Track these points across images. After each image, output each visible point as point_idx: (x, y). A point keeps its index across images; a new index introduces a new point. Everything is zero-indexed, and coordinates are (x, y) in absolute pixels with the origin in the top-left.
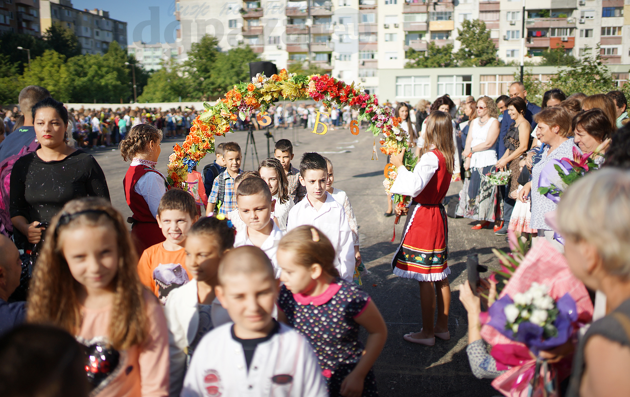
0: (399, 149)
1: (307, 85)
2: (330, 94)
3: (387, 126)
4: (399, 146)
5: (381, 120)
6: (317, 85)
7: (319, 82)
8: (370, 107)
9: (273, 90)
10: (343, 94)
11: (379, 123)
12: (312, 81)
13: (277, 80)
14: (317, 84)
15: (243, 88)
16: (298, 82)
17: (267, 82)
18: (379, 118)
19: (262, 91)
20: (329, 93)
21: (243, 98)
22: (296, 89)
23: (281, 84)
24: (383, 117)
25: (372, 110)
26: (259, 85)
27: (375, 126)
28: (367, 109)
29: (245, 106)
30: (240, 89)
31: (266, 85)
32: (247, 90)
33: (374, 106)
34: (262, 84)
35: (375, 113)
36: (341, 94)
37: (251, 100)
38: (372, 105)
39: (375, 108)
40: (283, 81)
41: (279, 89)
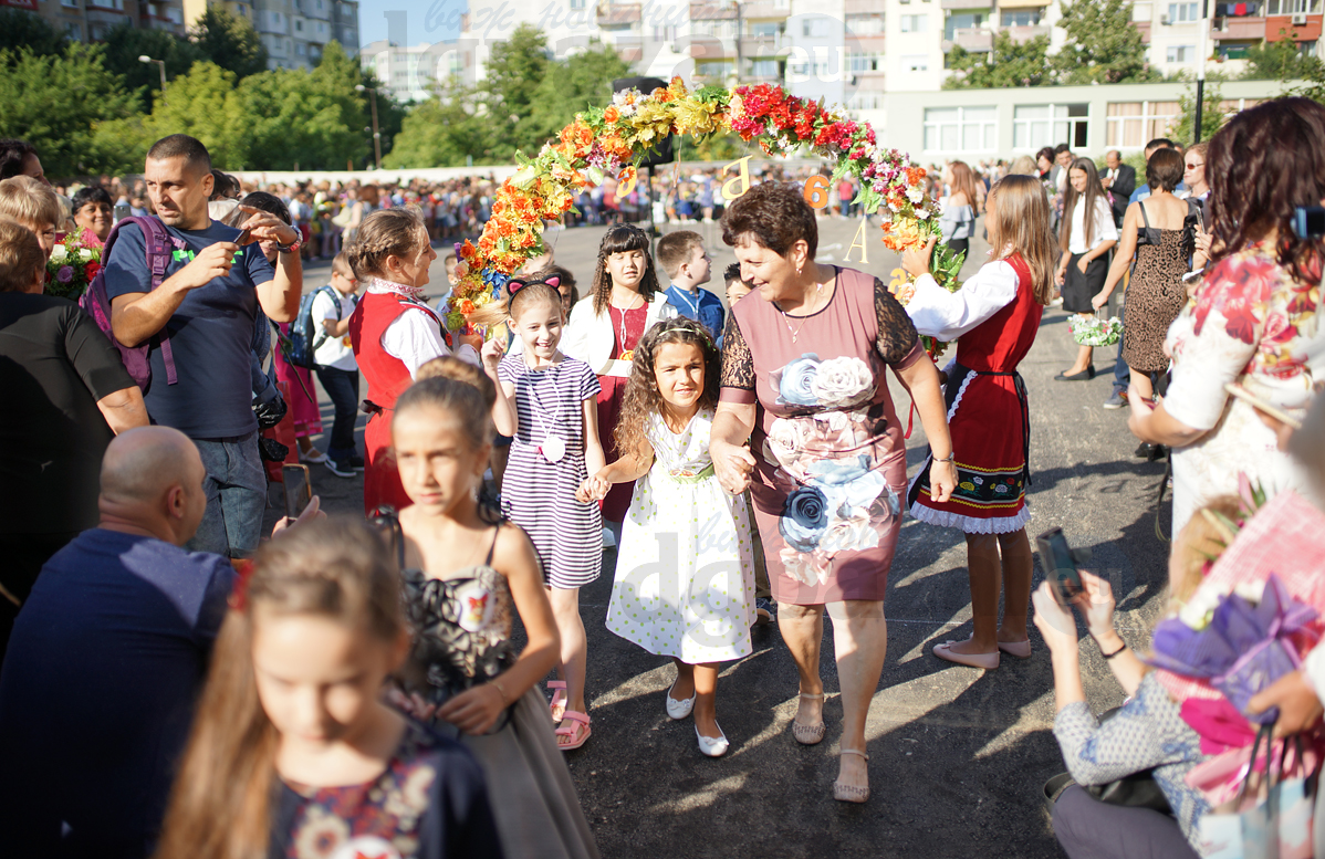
0: (922, 238)
1: (727, 107)
2: (775, 121)
3: (896, 188)
4: (923, 230)
5: (882, 175)
6: (746, 104)
7: (750, 97)
8: (859, 147)
9: (656, 118)
10: (801, 119)
11: (878, 183)
12: (737, 97)
13: (663, 99)
14: (748, 101)
15: (595, 116)
16: (709, 99)
17: (644, 103)
18: (878, 171)
19: (634, 120)
20: (772, 120)
21: (595, 138)
22: (704, 113)
23: (673, 106)
24: (887, 168)
25: (863, 154)
26: (628, 110)
27: (871, 188)
28: (853, 150)
29: (601, 154)
30: (589, 121)
31: (642, 107)
32: (603, 120)
33: (867, 145)
34: (634, 108)
35: (869, 161)
36: (796, 120)
37: (611, 141)
38: (863, 143)
39: (868, 149)
40: (676, 101)
41: (669, 115)
